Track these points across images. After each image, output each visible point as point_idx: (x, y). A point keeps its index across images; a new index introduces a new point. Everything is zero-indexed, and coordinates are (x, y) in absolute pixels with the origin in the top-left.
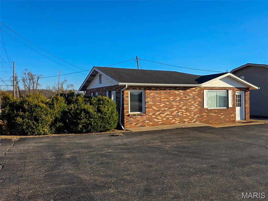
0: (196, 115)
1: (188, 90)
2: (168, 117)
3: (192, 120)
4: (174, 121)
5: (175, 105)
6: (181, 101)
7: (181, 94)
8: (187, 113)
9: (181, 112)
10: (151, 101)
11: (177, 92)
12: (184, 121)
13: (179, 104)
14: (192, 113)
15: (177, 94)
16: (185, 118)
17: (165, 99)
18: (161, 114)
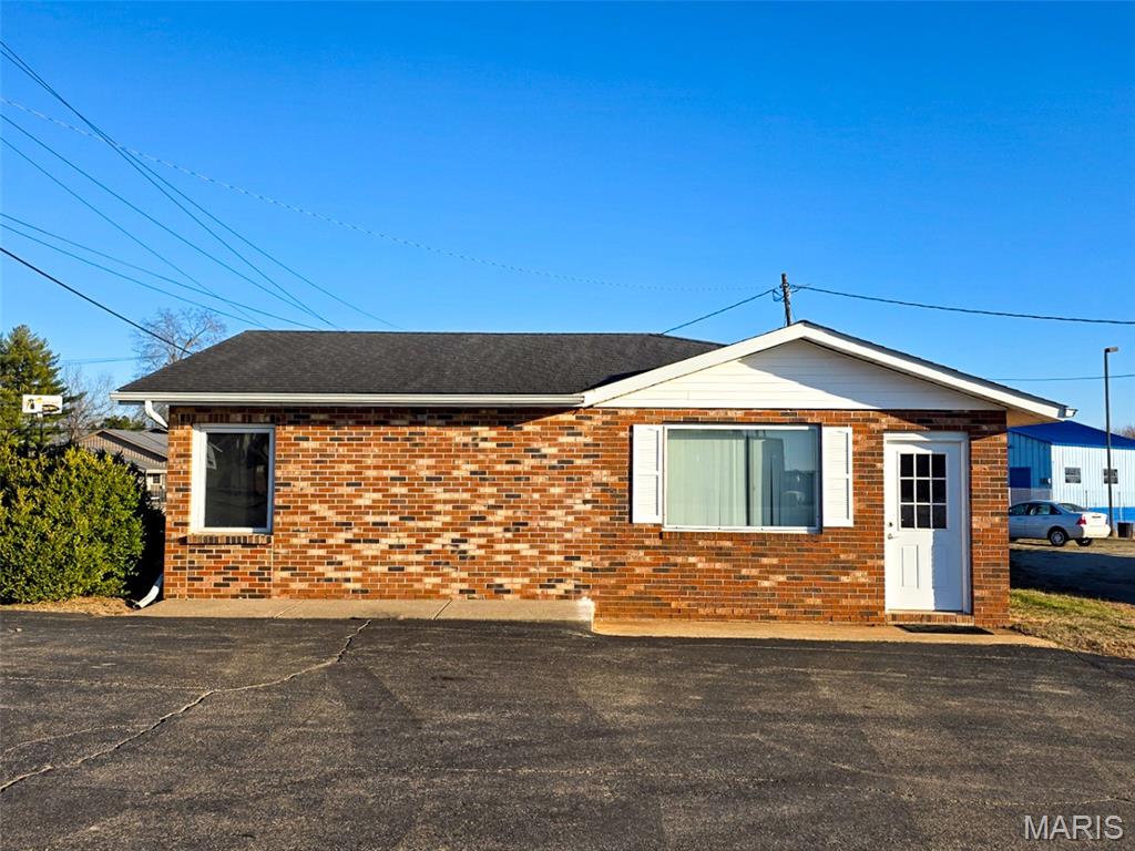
0: (578, 559)
1: (528, 428)
2: (397, 557)
3: (553, 587)
4: (438, 580)
5: (446, 502)
6: (485, 479)
7: (482, 445)
8: (516, 547)
9: (483, 541)
10: (304, 479)
11: (457, 435)
12: (501, 586)
13: (466, 496)
14: (555, 547)
15: (457, 445)
16: (505, 569)
17: (386, 468)
18: (359, 541)
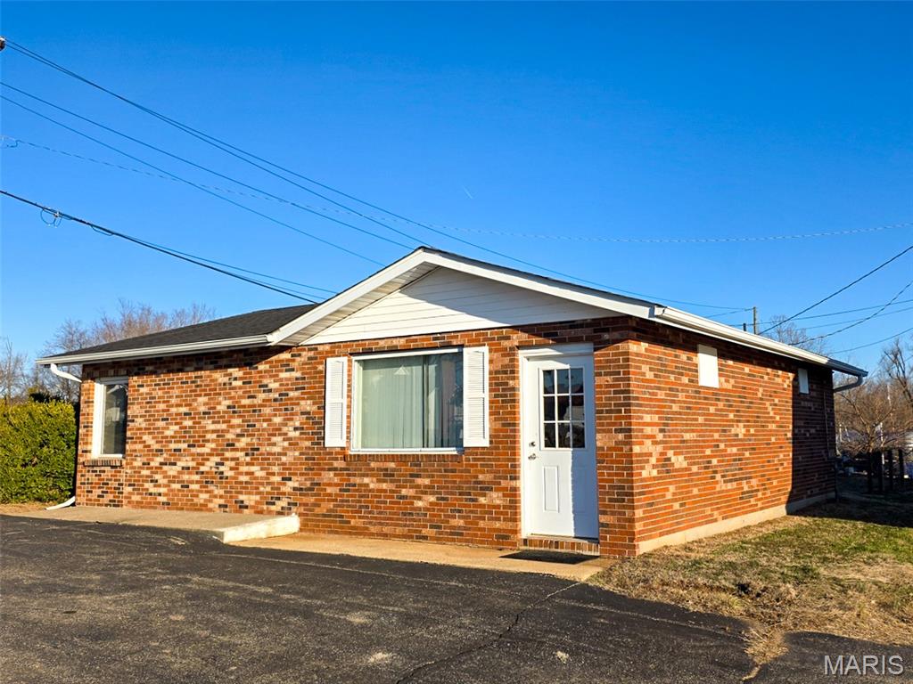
0: (290, 479)
1: (262, 367)
2: (186, 477)
3: (274, 504)
4: (206, 496)
5: (213, 431)
6: (234, 412)
7: (235, 383)
8: (253, 469)
9: (233, 464)
10: (141, 416)
11: (219, 376)
12: (242, 502)
13: (224, 426)
14: (275, 469)
15: (220, 384)
16: (245, 487)
17: (181, 406)
18: (166, 464)
